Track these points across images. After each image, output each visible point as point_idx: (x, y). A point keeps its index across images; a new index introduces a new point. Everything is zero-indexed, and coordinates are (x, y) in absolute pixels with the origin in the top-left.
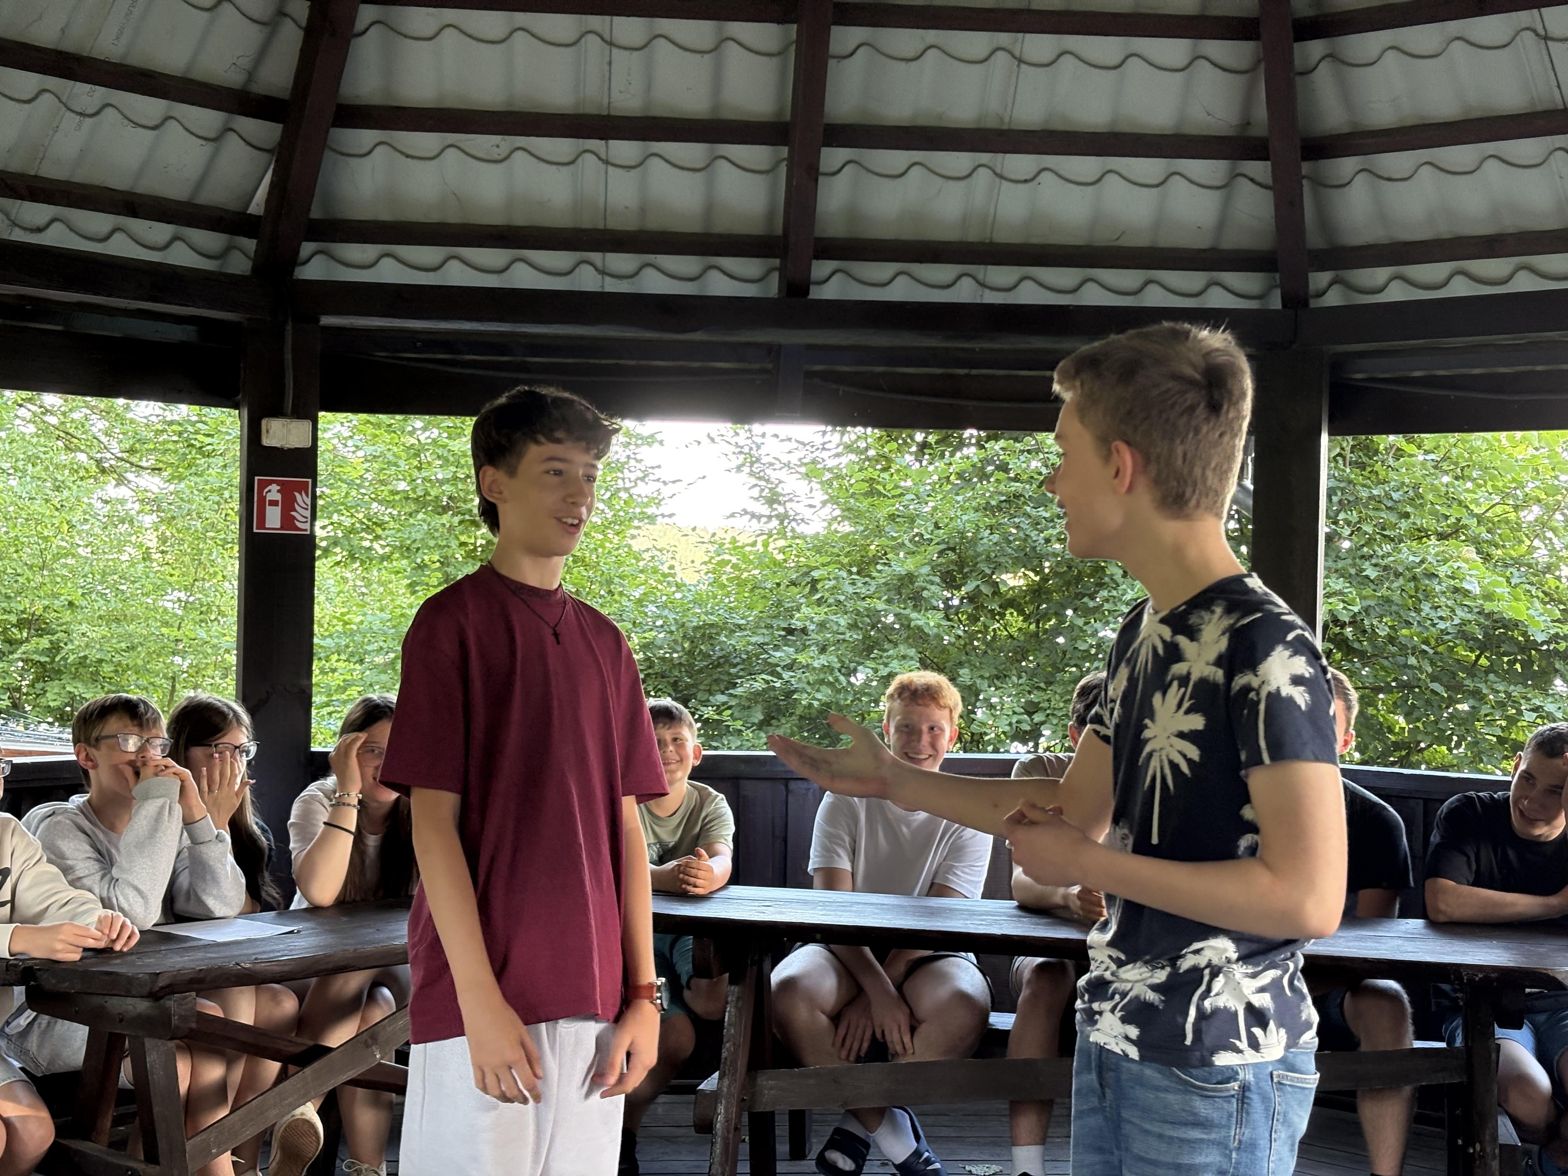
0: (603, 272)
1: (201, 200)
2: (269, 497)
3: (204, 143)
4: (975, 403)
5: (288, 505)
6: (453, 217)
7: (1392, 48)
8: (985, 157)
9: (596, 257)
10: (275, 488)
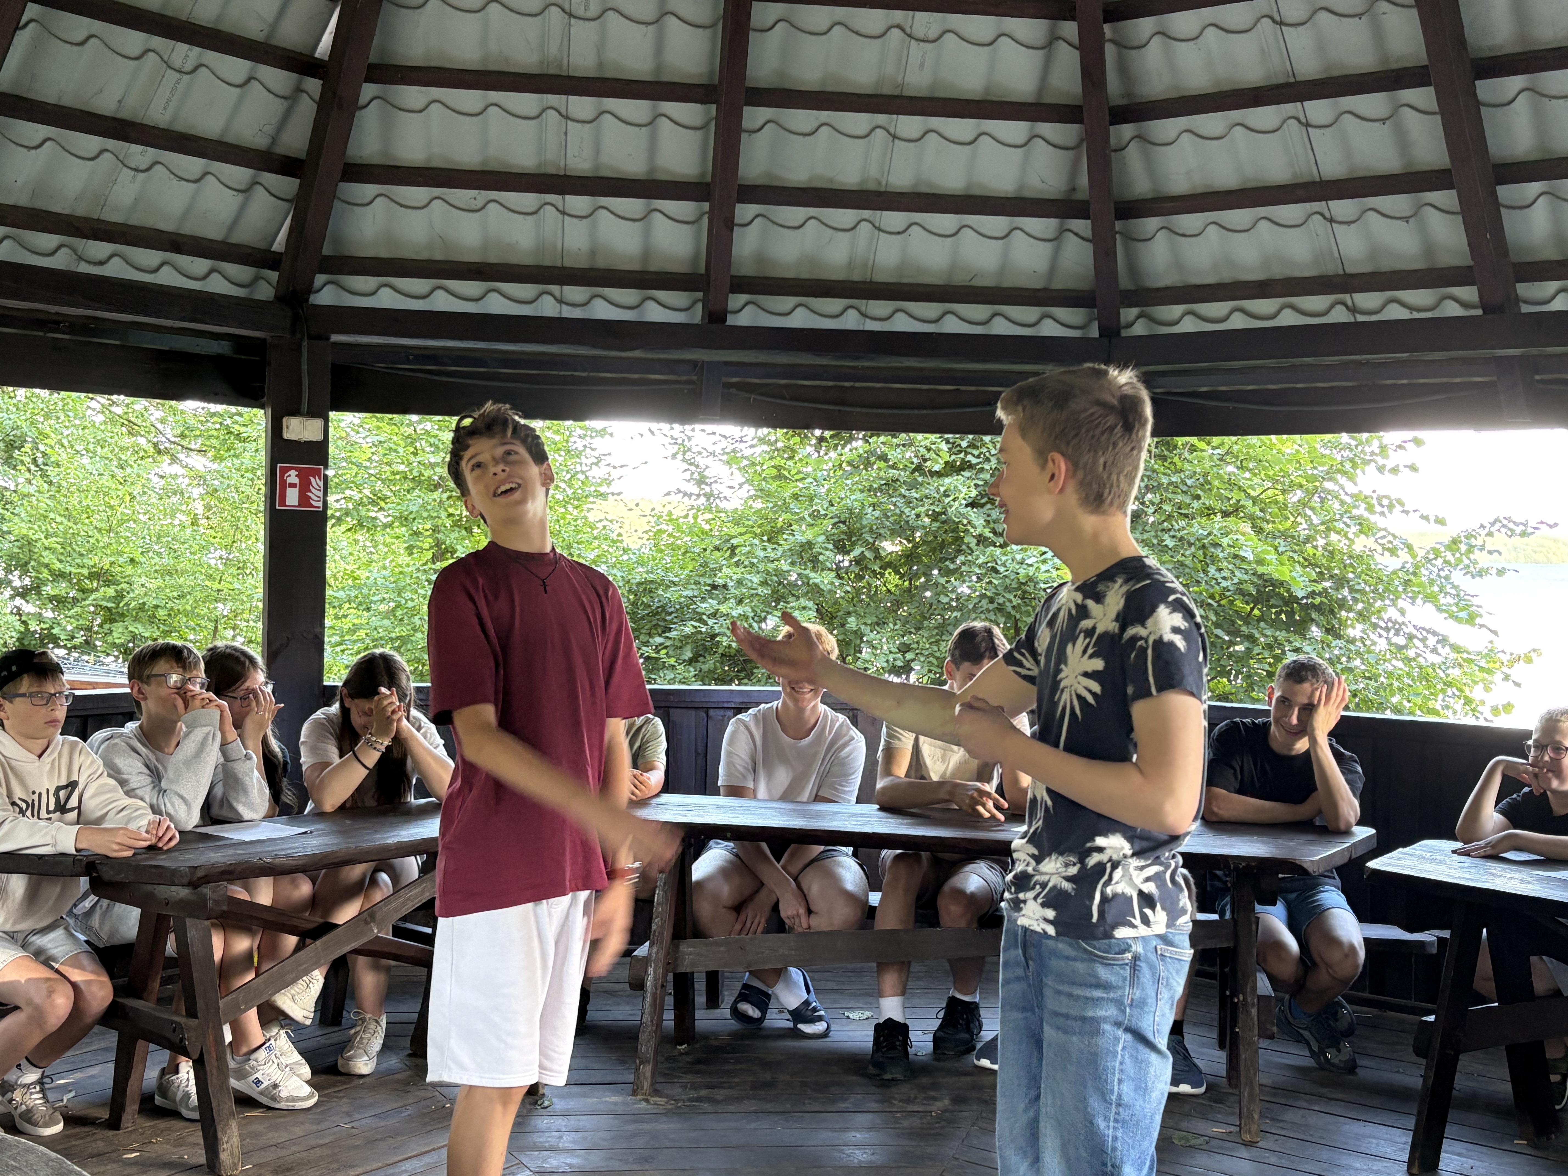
0: (560, 301)
1: (235, 239)
2: (289, 480)
3: (235, 193)
4: (858, 409)
5: (304, 488)
6: (438, 256)
7: (1186, 131)
8: (866, 213)
9: (555, 289)
10: (293, 473)
